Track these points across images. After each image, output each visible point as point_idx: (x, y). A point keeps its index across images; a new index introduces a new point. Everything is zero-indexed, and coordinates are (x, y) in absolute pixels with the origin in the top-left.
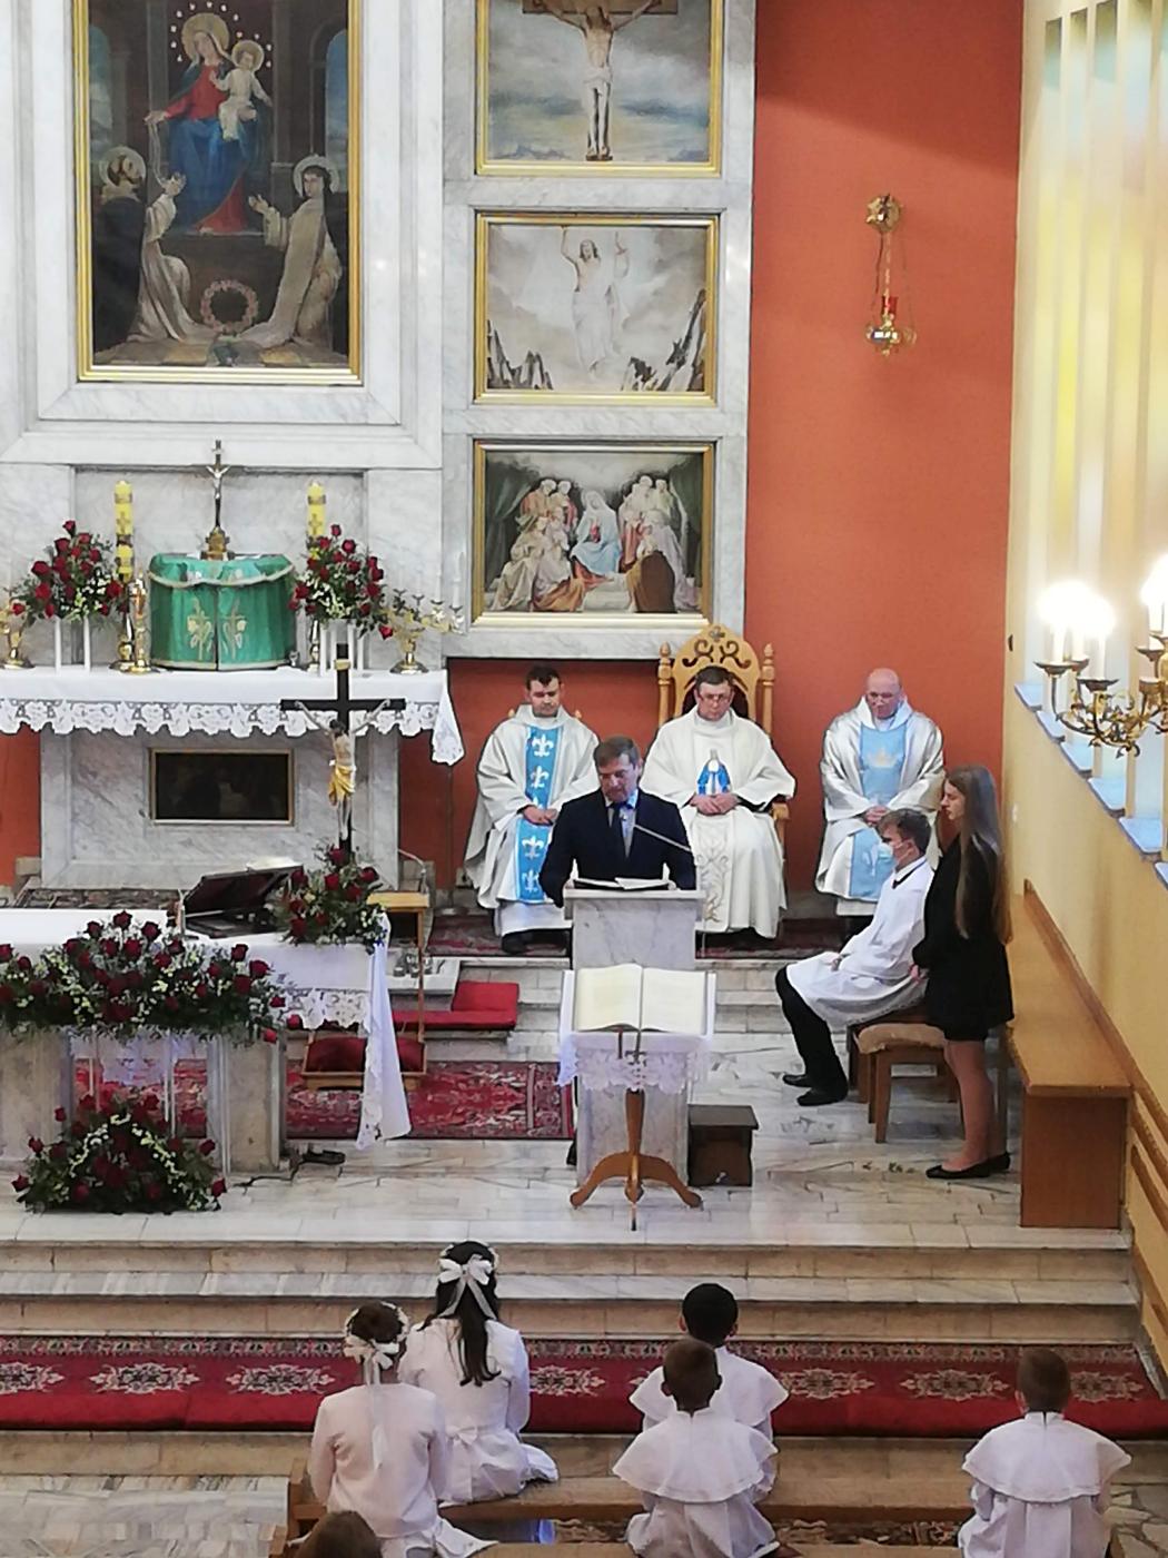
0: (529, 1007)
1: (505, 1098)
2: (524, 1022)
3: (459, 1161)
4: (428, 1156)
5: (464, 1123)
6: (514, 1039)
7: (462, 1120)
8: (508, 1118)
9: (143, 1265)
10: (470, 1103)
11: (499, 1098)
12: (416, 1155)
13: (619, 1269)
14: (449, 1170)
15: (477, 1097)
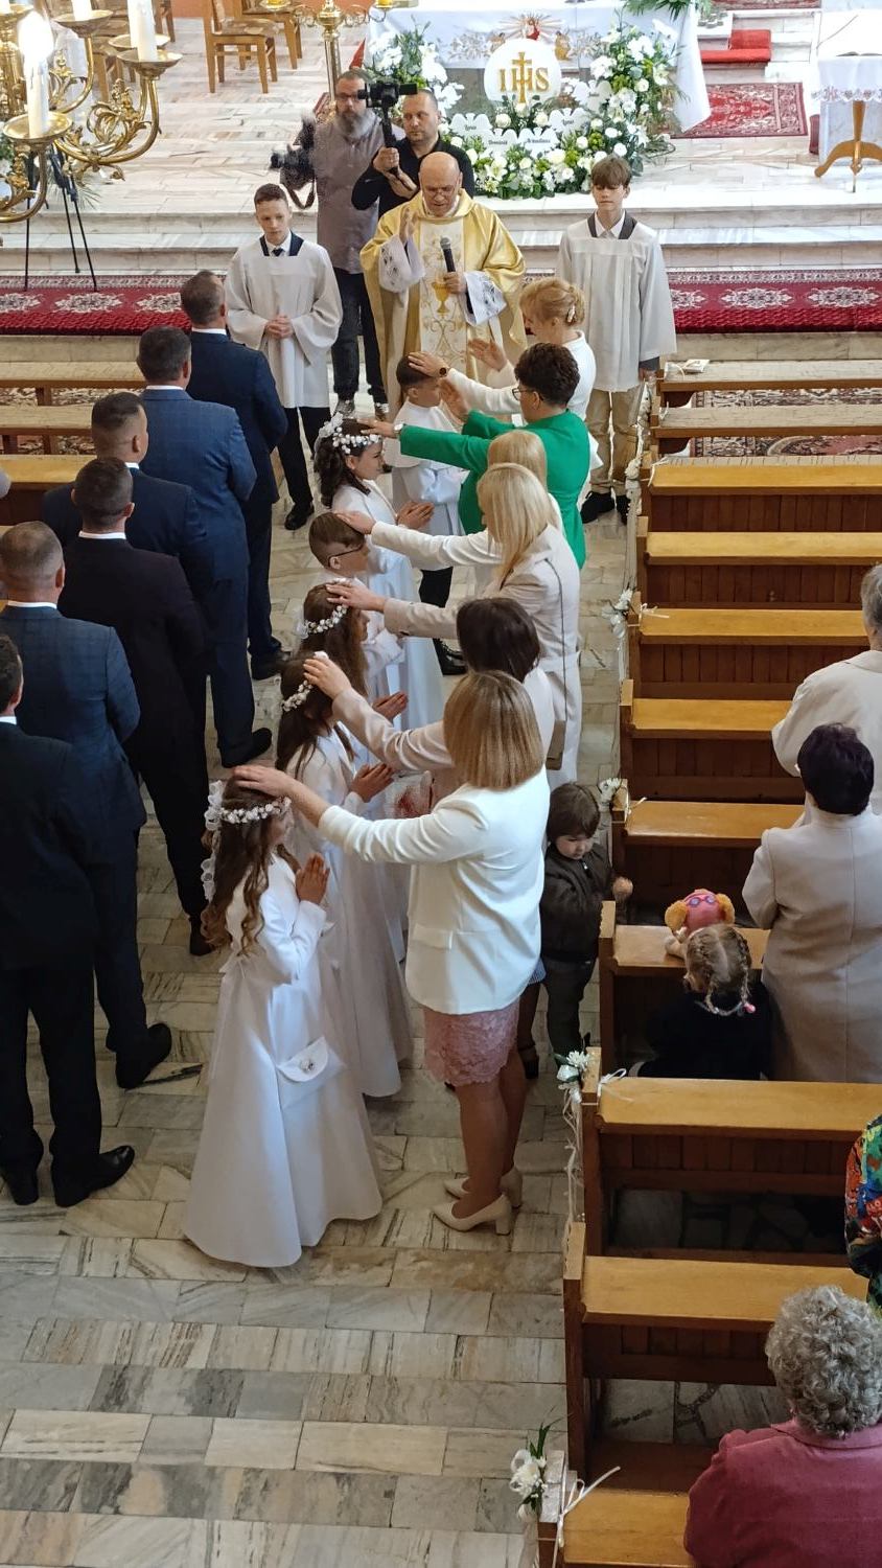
0: (780, 46)
1: (761, 108)
2: (776, 55)
3: (740, 152)
4: (721, 148)
5: (734, 127)
6: (770, 68)
7: (734, 124)
8: (764, 121)
9: (546, 226)
10: (738, 112)
11: (756, 109)
12: (713, 149)
13: (850, 220)
14: (735, 158)
15: (742, 109)
